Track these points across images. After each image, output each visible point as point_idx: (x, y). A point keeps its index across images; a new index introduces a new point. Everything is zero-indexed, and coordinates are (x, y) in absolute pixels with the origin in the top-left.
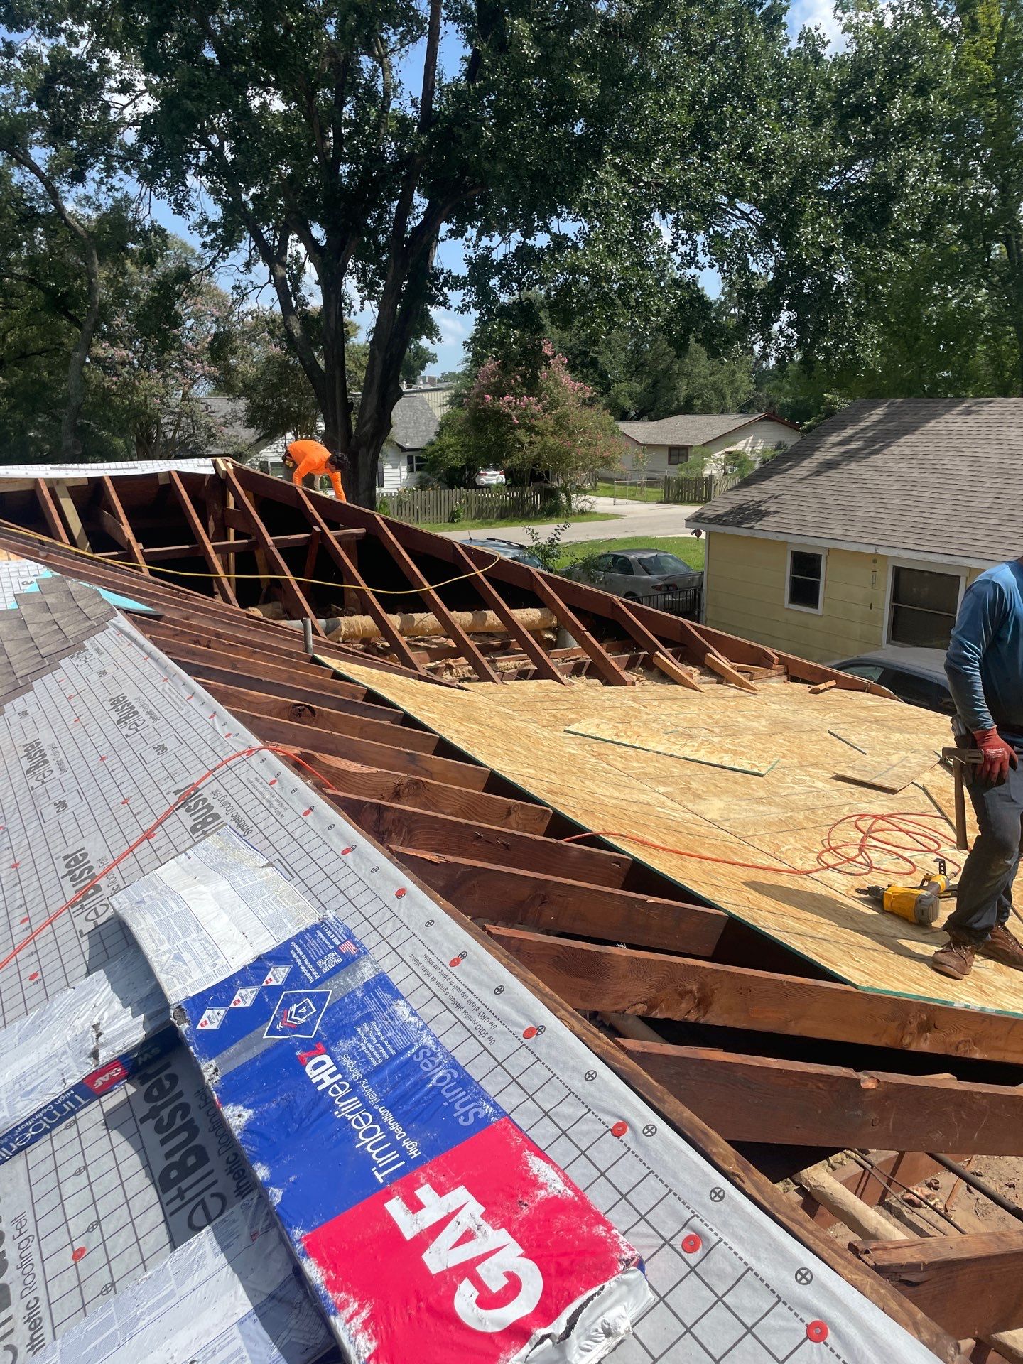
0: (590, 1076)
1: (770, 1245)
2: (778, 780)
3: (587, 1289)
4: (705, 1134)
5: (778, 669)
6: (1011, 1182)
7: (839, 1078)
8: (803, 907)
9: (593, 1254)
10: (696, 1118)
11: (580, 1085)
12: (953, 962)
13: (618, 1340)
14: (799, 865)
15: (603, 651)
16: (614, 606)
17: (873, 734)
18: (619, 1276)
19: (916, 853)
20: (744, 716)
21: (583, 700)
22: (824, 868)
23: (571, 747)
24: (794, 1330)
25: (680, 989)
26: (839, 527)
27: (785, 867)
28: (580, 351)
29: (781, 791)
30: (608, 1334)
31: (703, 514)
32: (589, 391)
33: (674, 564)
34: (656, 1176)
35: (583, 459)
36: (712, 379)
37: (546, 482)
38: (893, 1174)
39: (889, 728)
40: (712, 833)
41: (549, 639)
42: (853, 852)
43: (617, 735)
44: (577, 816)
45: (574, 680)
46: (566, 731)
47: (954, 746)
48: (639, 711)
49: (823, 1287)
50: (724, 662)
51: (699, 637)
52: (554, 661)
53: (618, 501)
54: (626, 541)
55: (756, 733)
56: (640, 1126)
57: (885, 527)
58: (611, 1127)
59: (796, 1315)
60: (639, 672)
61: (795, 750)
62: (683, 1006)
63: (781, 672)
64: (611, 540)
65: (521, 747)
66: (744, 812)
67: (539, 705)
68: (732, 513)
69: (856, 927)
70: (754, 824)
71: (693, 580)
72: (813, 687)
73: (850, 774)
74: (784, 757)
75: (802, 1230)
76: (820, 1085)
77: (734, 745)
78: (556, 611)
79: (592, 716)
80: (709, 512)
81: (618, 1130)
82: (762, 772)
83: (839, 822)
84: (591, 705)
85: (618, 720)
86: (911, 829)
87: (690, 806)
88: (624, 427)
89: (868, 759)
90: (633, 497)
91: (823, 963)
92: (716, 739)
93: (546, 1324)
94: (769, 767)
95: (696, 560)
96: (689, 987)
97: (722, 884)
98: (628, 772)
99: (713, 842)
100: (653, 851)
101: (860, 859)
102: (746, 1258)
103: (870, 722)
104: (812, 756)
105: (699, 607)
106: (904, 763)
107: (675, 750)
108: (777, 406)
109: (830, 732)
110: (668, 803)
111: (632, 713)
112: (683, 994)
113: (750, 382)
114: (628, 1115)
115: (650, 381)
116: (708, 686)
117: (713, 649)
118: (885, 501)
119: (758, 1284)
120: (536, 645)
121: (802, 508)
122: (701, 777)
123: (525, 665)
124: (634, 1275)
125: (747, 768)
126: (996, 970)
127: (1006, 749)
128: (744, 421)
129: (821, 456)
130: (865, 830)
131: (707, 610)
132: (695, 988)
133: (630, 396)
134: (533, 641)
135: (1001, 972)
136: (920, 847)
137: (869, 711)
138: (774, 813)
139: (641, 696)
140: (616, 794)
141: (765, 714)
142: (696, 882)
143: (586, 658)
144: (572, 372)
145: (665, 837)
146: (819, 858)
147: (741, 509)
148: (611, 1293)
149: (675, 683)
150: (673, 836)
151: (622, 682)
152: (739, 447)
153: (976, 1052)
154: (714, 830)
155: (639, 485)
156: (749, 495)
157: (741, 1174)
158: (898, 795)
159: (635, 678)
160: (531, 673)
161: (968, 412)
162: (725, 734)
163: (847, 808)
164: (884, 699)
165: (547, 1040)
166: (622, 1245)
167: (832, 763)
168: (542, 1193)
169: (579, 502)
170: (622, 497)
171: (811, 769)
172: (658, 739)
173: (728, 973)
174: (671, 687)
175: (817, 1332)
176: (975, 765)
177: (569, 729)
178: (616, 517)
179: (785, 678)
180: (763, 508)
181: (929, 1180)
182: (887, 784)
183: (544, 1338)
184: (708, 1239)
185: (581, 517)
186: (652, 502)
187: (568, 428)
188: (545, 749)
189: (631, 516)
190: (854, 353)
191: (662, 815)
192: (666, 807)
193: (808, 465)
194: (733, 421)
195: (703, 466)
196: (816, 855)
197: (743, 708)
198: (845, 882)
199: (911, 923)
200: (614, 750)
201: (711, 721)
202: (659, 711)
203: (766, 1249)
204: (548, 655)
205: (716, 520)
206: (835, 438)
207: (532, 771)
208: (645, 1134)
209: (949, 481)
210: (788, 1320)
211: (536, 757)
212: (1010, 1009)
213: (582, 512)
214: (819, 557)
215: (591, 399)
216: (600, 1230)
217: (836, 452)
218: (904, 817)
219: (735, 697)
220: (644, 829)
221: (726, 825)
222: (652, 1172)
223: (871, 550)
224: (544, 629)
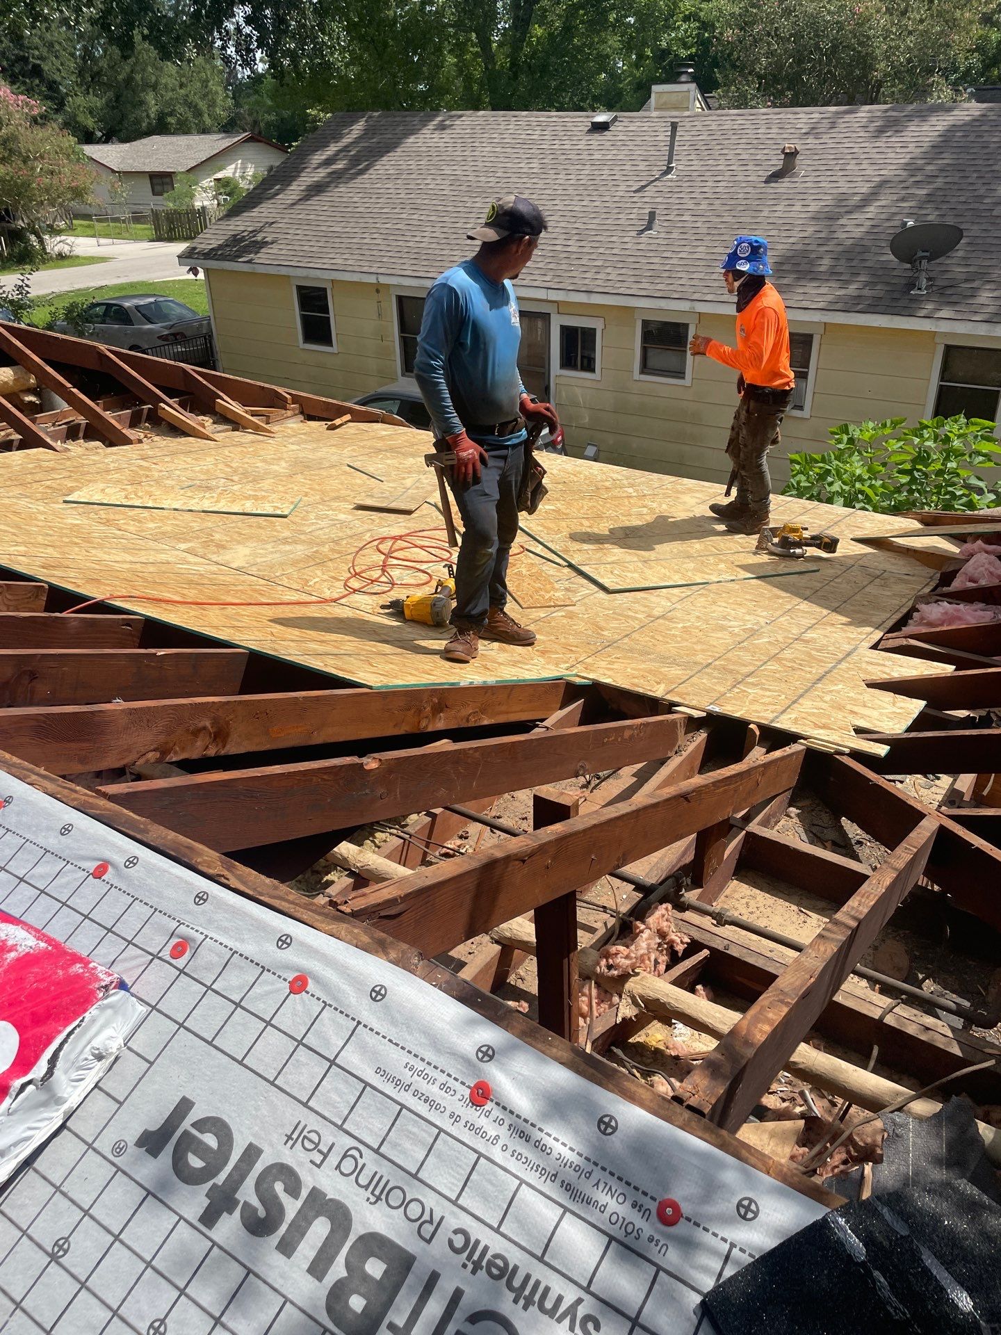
0: (66, 830)
1: (252, 925)
2: (303, 519)
3: (65, 1026)
4: (190, 848)
5: (293, 409)
6: (524, 816)
7: (342, 767)
8: (328, 630)
9: (69, 993)
10: (181, 837)
11: (56, 842)
12: (460, 648)
13: (113, 1058)
14: (327, 594)
15: (98, 410)
16: (102, 356)
17: (388, 461)
18: (100, 1003)
19: (431, 564)
20: (264, 461)
21: (83, 465)
22: (351, 593)
23: (73, 518)
24: (278, 990)
25: (191, 728)
26: (338, 256)
27: (314, 599)
28: (16, 55)
29: (305, 528)
30: (99, 1057)
31: (195, 248)
32: (38, 107)
33: (178, 310)
34: (141, 901)
35: (47, 191)
36: (182, 92)
37: (8, 222)
38: (430, 837)
39: (403, 454)
40: (238, 580)
41: (30, 402)
42: (376, 574)
43: (126, 497)
44: (79, 586)
45: (70, 445)
46: (65, 502)
47: (434, 451)
48: (149, 469)
49: (302, 944)
50: (236, 407)
51: (205, 382)
52: (42, 427)
53: (102, 241)
54: (121, 287)
55: (277, 476)
56: (120, 860)
57: (382, 253)
58: (91, 871)
59: (279, 977)
60: (147, 429)
61: (317, 487)
62: (199, 743)
63: (297, 412)
64: (101, 288)
65: (8, 525)
66: (269, 554)
67: (29, 478)
68: (227, 245)
69: (377, 637)
70: (281, 564)
71: (201, 325)
72: (329, 423)
73: (369, 502)
74: (306, 496)
75: (283, 903)
76: (325, 777)
77: (255, 491)
78: (31, 368)
79: (95, 481)
80: (202, 246)
81: (99, 873)
82: (286, 513)
83: (361, 549)
84: (93, 469)
85: (126, 482)
86: (427, 544)
87: (214, 557)
88: (90, 150)
89: (385, 486)
90: (119, 236)
91: (341, 674)
92: (235, 488)
93: (26, 1073)
94: (292, 507)
95: (200, 305)
96: (201, 725)
97: (244, 624)
98: (143, 534)
99: (240, 588)
100: (170, 607)
101: (383, 579)
102: (230, 944)
103: (386, 451)
104: (332, 491)
105: (213, 356)
106: (417, 484)
107: (194, 504)
108: (262, 125)
109: (349, 466)
110: (191, 558)
111: (142, 472)
112: (196, 733)
113: (227, 96)
114: (108, 854)
115: (110, 94)
116: (223, 434)
117: (221, 394)
118: (378, 226)
119: (243, 962)
120: (14, 410)
121: (298, 237)
122: (224, 527)
123: (8, 435)
124: (118, 996)
125: (270, 511)
126: (500, 649)
127: (475, 450)
128: (227, 142)
129: (308, 178)
130: (386, 551)
131: (222, 357)
132: (208, 724)
133: (91, 113)
134: (9, 406)
135: (505, 651)
136: (434, 558)
137: (384, 440)
138: (300, 550)
139: (150, 453)
140: (129, 558)
141: (285, 455)
142: (216, 627)
143: (81, 420)
144: (13, 83)
145: (185, 592)
146: (345, 585)
147: (235, 240)
148: (93, 1021)
149: (185, 434)
150: (195, 589)
151: (126, 441)
152: (227, 172)
153: (484, 719)
154: (241, 577)
155: (124, 221)
156: (240, 225)
157: (226, 873)
158: (413, 515)
159: (142, 436)
160: (16, 444)
161: (442, 127)
162: (245, 481)
163: (369, 534)
164: (397, 427)
165: (16, 808)
166: (100, 975)
167: (352, 494)
168: (13, 955)
169: (54, 244)
170: (107, 236)
171: (332, 504)
172: (173, 495)
173: (240, 702)
174: (183, 440)
175: (299, 985)
176: (452, 466)
177: (68, 499)
178: (103, 259)
179: (301, 417)
180: (259, 238)
181: (460, 833)
182: (403, 507)
183: (23, 1087)
184: (194, 940)
185: (61, 263)
186: (141, 240)
187: (20, 153)
188: (40, 524)
189: (121, 258)
190: (323, 57)
191: (183, 571)
192: (188, 563)
193: (296, 189)
194: (214, 143)
195: (192, 197)
196: (342, 583)
197: (262, 453)
198: (370, 602)
199: (429, 626)
200: (124, 514)
201: (229, 470)
202: (172, 467)
203: (250, 930)
204: (34, 421)
205: (210, 255)
206: (318, 157)
207: (22, 548)
208: (126, 867)
209: (434, 202)
210: (272, 984)
211: (28, 533)
212: (508, 677)
213: (61, 256)
214: (325, 290)
215: (43, 117)
216: (77, 968)
217: (322, 173)
218: (420, 534)
219: (253, 442)
220: (163, 589)
221: (254, 570)
222: (137, 899)
223: (372, 279)
224: (22, 391)
